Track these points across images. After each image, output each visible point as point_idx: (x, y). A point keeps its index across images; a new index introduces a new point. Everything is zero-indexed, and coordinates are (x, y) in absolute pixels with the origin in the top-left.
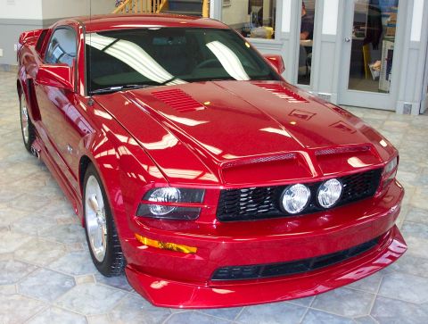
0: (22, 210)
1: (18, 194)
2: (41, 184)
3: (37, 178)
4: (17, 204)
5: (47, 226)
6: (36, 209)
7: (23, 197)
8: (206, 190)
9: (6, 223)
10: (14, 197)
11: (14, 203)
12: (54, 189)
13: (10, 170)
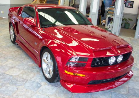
0: (17, 62)
1: (14, 57)
2: (20, 54)
3: (18, 51)
4: (15, 60)
5: (26, 67)
6: (21, 61)
7: (16, 57)
8: (89, 58)
9: (13, 66)
10: (13, 57)
11: (14, 59)
12: (25, 55)
13: (9, 49)
